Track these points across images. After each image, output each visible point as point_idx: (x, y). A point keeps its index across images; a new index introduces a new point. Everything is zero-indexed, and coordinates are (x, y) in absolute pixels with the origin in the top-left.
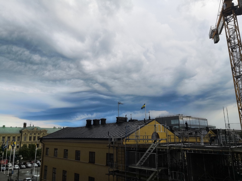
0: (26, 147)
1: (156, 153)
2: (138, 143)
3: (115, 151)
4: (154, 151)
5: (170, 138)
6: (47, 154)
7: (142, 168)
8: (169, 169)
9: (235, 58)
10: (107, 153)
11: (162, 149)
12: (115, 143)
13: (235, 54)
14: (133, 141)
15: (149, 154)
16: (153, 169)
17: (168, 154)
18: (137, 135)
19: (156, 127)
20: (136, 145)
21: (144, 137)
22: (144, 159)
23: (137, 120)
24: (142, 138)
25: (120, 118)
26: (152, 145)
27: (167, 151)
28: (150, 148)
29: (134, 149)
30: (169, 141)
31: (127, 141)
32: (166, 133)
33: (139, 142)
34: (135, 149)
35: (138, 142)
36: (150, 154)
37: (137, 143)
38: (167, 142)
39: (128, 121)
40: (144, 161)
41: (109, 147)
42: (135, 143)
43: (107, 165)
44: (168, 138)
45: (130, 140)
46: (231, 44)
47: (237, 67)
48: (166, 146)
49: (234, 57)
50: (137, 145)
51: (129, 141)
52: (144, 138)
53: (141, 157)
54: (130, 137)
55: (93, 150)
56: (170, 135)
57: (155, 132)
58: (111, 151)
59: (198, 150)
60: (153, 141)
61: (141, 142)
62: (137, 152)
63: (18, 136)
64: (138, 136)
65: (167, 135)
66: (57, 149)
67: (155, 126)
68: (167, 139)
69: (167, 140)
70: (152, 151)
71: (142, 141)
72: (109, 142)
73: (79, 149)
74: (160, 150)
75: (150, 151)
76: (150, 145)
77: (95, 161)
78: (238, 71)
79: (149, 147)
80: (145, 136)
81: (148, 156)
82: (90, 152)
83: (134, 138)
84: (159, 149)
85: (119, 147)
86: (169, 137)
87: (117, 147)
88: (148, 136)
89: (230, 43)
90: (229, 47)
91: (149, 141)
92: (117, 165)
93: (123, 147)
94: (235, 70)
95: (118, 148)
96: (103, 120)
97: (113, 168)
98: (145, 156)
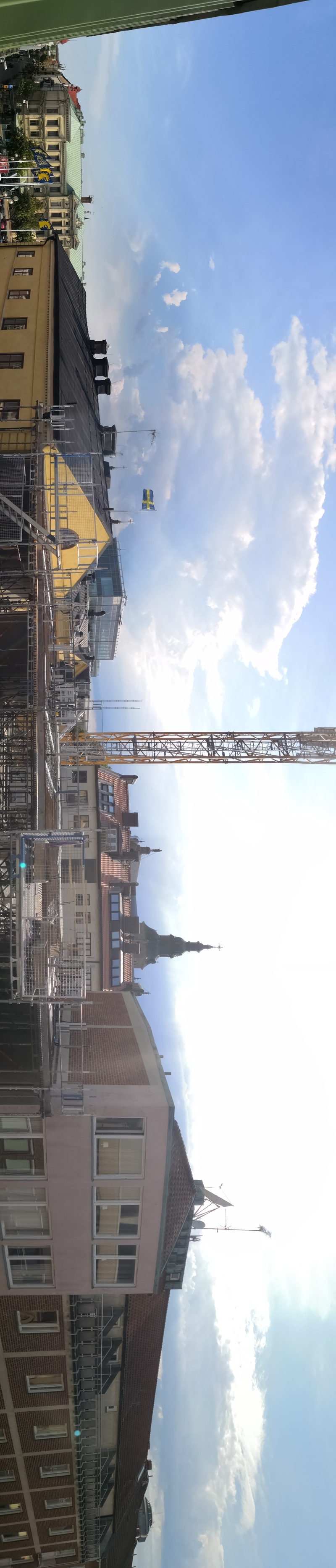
0: (38, 209)
1: (23, 541)
2: (49, 491)
3: (26, 424)
4: (26, 537)
5: (63, 578)
6: (19, 253)
9: (256, 744)
10: (19, 401)
11: (32, 558)
12: (46, 422)
13: (265, 745)
14: (53, 476)
15: (20, 520)
17: (20, 571)
18: (68, 487)
19: (89, 542)
20: (43, 483)
21: (64, 509)
23: (108, 486)
24: (62, 500)
25: (114, 436)
26: (42, 530)
27: (29, 571)
28: (36, 525)
29: (31, 479)
30: (55, 576)
31: (53, 459)
32: (76, 569)
33: (51, 494)
34: (33, 483)
36: (19, 524)
37: (48, 487)
38: (53, 570)
39: (107, 459)
41: (35, 408)
42: (48, 483)
44: (64, 573)
45: (56, 466)
46: (291, 739)
47: (235, 745)
48: (41, 567)
49: (260, 742)
50: (40, 487)
51: (53, 465)
52: (62, 509)
53: (11, 499)
54: (62, 467)
55: (28, 361)
56: (70, 578)
57: (77, 541)
58: (25, 414)
59: (34, 639)
60: (53, 534)
61: (49, 498)
62: (25, 488)
63: (62, 189)
64: (65, 489)
65: (70, 570)
66: (32, 275)
67: (94, 541)
68: (59, 571)
69: (58, 569)
70: (26, 530)
71: (53, 503)
72: (50, 407)
73: (30, 325)
74: (30, 553)
75: (26, 523)
76: (44, 525)
78: (225, 745)
79: (38, 522)
80: (67, 512)
81: (13, 519)
82: (23, 354)
83: (62, 479)
84: (33, 549)
85: (36, 435)
86: (65, 575)
87: (35, 428)
88: (66, 518)
89: (294, 739)
90: (284, 734)
91: (53, 521)
93: (36, 447)
94: (228, 739)
95: (34, 433)
96: (106, 387)
98: (13, 511)
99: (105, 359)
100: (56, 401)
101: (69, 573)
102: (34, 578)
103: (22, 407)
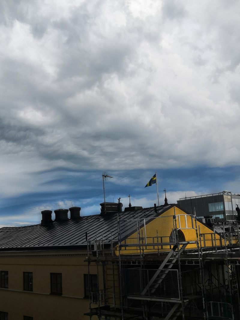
1: (178, 269)
2: (145, 251)
3: (101, 268)
4: (175, 266)
5: (204, 240)
7: (153, 300)
8: (203, 298)
10: (85, 275)
11: (190, 262)
12: (99, 254)
14: (135, 248)
15: (164, 271)
16: (173, 300)
17: (201, 271)
18: (141, 237)
19: (175, 221)
20: (139, 255)
21: (156, 239)
22: (156, 281)
24: (150, 241)
25: (108, 204)
26: (170, 255)
27: (200, 264)
28: (166, 260)
29: (137, 264)
30: (203, 246)
31: (123, 248)
32: (197, 230)
33: (146, 249)
34: (139, 263)
35: (143, 250)
36: (167, 272)
38: (198, 247)
39: (123, 209)
40: (156, 286)
41: (89, 262)
42: (139, 251)
43: (86, 297)
44: (200, 239)
45: (127, 246)
48: (197, 256)
50: (141, 256)
51: (127, 248)
52: (156, 242)
53: (150, 278)
54: (128, 241)
55: (56, 270)
56: (204, 234)
57: (176, 229)
58: (94, 270)
60: (172, 247)
61: (149, 250)
62: (143, 268)
64: (143, 239)
65: (197, 234)
67: (174, 217)
68: (199, 242)
69: (198, 244)
70: (170, 267)
71: (152, 247)
72: (89, 252)
73: (29, 269)
74: (187, 264)
75: (166, 267)
76: (166, 254)
77: (62, 291)
79: (165, 258)
80: (157, 237)
81: (163, 277)
82: (51, 274)
83: (136, 242)
84: (183, 262)
85: (108, 261)
86: (202, 238)
87: (103, 262)
88: (161, 238)
91: (164, 247)
92: (105, 296)
93: (115, 261)
95: (106, 263)
96: (75, 211)
97: (98, 302)
98: (159, 277)
99: (55, 212)
101: (200, 235)
102: (205, 261)
103: (89, 273)
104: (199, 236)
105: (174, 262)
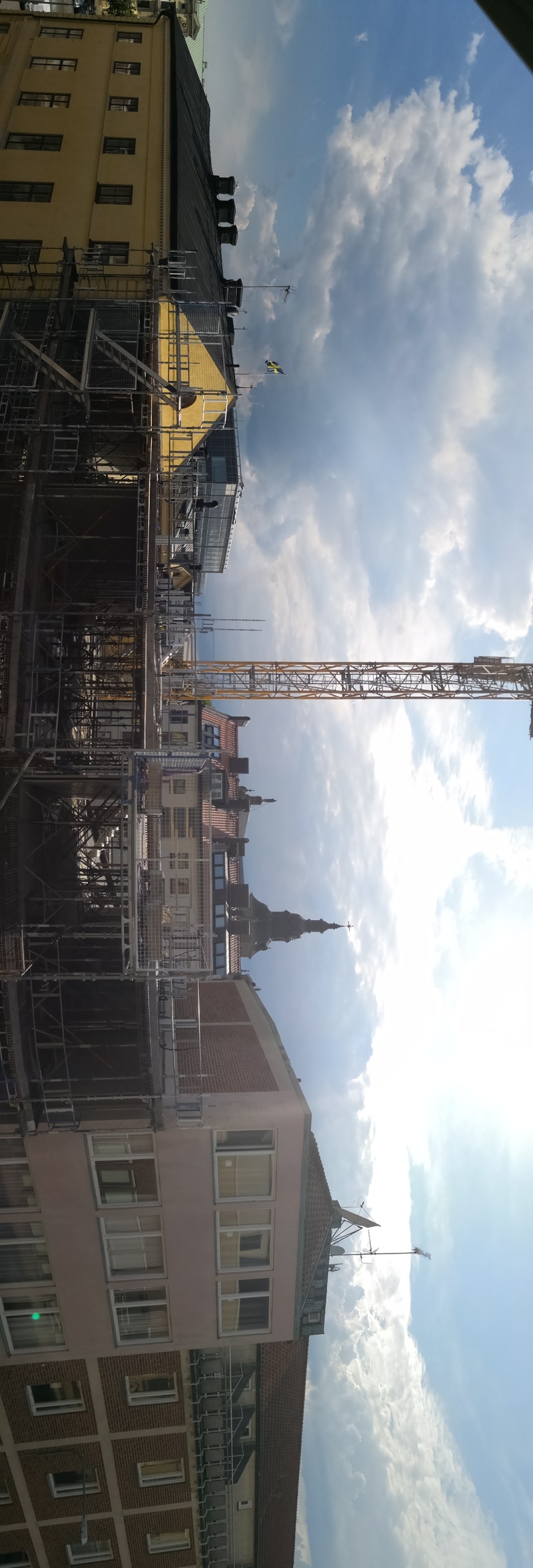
3: (137, 271)
7: (87, 346)
8: (84, 427)
17: (131, 427)
22: (116, 353)
25: (240, 291)
27: (142, 427)
29: (145, 327)
31: (172, 321)
34: (148, 331)
40: (107, 353)
41: (150, 252)
43: (92, 244)
44: (184, 432)
56: (191, 439)
58: (134, 257)
65: (192, 428)
69: (177, 427)
70: (140, 379)
74: (143, 406)
75: (140, 372)
87: (150, 275)
92: (94, 276)
96: (231, 235)
97: (83, 262)
98: (124, 358)
99: (232, 201)
100: (174, 244)
101: (190, 432)
102: (147, 436)
103: (133, 250)
104: (188, 430)
105: (148, 385)
